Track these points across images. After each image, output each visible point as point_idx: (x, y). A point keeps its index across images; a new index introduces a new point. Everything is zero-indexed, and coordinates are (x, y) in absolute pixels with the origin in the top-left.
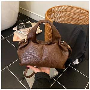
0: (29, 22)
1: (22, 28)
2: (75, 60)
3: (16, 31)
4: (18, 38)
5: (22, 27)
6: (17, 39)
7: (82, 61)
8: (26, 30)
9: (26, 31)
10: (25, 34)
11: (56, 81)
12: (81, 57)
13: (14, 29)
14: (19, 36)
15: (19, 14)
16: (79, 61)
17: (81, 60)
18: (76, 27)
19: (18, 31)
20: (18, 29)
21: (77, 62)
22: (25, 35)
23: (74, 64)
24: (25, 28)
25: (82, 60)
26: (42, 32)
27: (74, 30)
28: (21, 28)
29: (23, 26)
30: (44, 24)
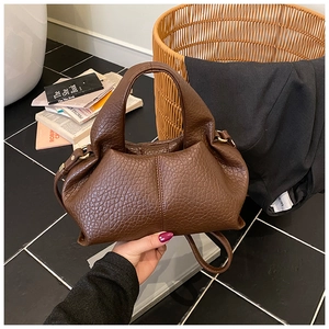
0: (91, 71)
1: (67, 97)
2: (277, 196)
3: (42, 108)
4: (53, 135)
5: (66, 91)
6: (52, 141)
7: (304, 198)
8: (82, 102)
9: (82, 106)
10: (80, 117)
11: (213, 279)
12: (300, 183)
13: (35, 103)
14: (59, 128)
15: (50, 44)
16: (294, 198)
17: (301, 195)
18: (276, 71)
19: (54, 108)
20: (52, 101)
21: (285, 203)
22: (80, 120)
23: (276, 211)
24: (77, 95)
25: (306, 193)
26: (141, 105)
27: (268, 86)
28: (61, 98)
29: (70, 90)
30: (151, 75)
